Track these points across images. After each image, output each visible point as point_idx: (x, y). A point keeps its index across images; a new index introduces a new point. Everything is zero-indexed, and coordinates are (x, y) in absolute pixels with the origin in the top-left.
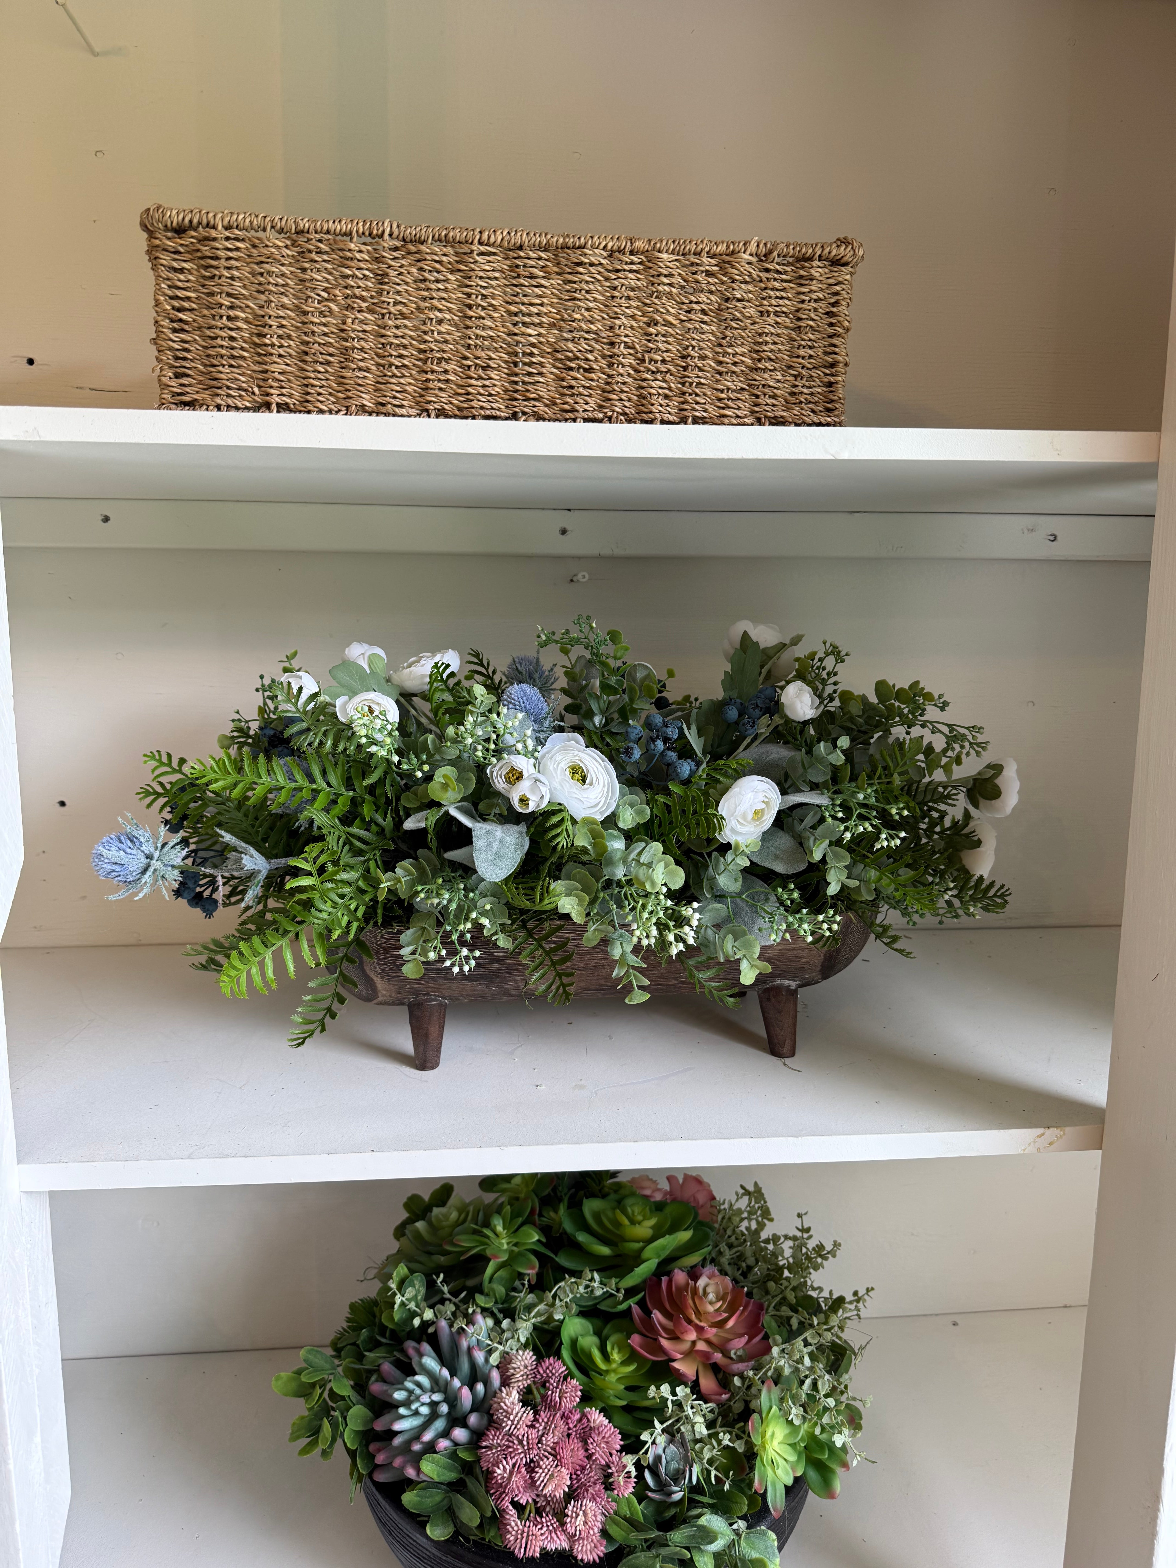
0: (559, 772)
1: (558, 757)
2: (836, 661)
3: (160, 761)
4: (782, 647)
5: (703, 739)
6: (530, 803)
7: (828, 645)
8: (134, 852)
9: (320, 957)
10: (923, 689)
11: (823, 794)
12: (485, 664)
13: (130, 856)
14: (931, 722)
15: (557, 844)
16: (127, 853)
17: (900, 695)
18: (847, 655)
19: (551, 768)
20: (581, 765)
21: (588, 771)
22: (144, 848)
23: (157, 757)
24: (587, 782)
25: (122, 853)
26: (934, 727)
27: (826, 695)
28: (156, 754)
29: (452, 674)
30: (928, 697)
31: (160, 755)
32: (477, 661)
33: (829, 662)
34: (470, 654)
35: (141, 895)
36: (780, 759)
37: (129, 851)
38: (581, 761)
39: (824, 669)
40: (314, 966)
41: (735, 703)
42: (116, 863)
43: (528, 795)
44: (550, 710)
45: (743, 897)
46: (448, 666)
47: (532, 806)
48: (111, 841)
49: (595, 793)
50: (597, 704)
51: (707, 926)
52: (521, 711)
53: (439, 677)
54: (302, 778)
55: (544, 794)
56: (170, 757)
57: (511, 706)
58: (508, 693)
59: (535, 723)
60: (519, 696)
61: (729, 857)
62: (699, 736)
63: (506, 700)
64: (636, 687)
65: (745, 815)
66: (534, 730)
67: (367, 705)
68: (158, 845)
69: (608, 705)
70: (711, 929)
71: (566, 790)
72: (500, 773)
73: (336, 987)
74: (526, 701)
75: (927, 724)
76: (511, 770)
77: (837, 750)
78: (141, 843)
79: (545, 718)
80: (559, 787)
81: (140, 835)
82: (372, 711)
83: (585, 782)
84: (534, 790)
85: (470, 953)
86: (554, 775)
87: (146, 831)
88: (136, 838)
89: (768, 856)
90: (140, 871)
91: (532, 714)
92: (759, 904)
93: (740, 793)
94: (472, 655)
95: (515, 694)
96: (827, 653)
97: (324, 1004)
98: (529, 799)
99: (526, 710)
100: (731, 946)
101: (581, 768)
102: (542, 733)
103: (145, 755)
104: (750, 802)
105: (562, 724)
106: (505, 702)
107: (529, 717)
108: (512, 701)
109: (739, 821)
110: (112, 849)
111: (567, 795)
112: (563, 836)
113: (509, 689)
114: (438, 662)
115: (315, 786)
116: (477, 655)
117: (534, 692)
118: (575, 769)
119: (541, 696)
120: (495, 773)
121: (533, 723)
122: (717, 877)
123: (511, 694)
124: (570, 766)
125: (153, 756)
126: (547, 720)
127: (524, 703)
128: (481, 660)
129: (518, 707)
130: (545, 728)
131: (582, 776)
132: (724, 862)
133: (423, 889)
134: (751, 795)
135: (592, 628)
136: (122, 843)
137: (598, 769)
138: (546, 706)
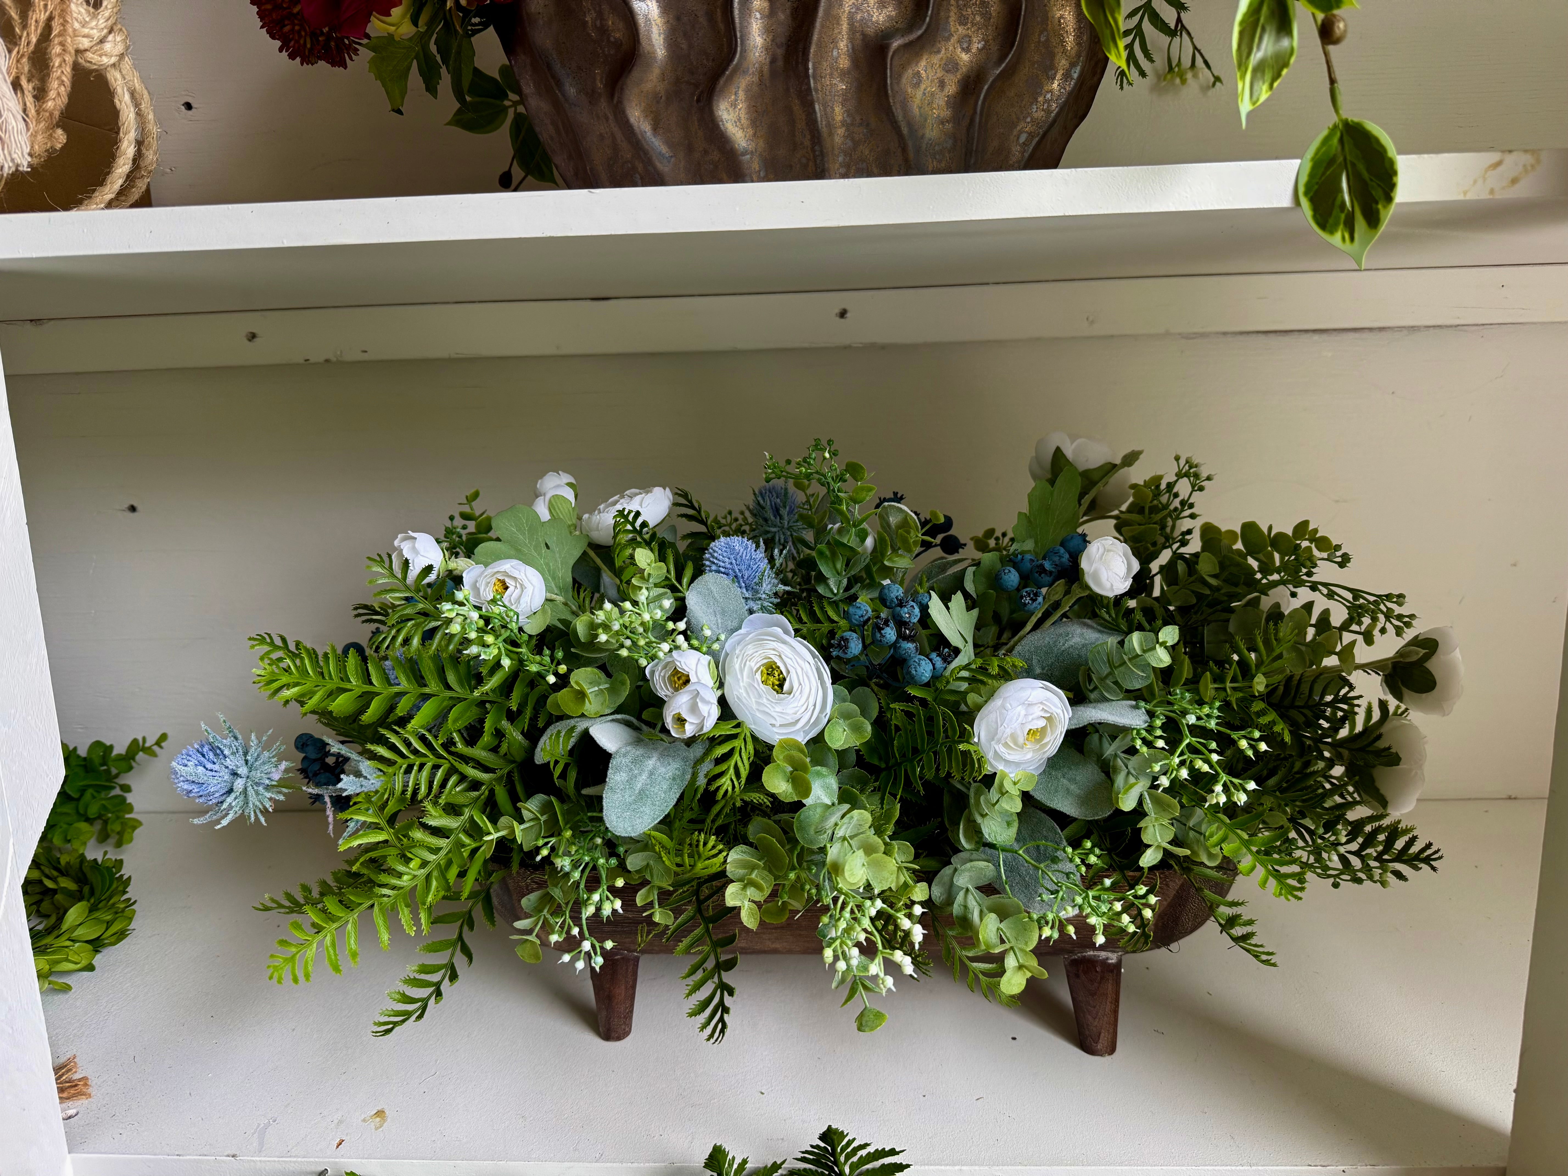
0: (745, 675)
1: (751, 650)
2: (1193, 487)
3: (272, 643)
4: (1111, 468)
5: (975, 612)
6: (687, 726)
7: (1182, 462)
8: (216, 767)
9: (423, 921)
10: (1316, 531)
11: (1137, 707)
12: (696, 505)
13: (211, 773)
14: (1325, 585)
15: (718, 789)
16: (207, 769)
17: (1278, 541)
18: (1209, 478)
19: (737, 666)
20: (779, 664)
21: (788, 672)
22: (228, 762)
23: (268, 640)
24: (786, 687)
25: (201, 769)
26: (1329, 590)
27: (1177, 533)
28: (266, 636)
29: (644, 524)
30: (1323, 543)
31: (271, 638)
32: (686, 502)
33: (1183, 487)
34: (676, 494)
35: (225, 822)
36: (1084, 646)
37: (209, 766)
38: (780, 656)
39: (1176, 495)
40: (413, 934)
41: (1022, 559)
42: (193, 782)
43: (684, 715)
44: (772, 568)
45: (1021, 852)
46: (638, 514)
47: (689, 730)
48: (191, 753)
49: (795, 705)
50: (828, 565)
51: (967, 890)
52: (727, 574)
53: (629, 527)
54: (408, 680)
55: (706, 715)
56: (284, 640)
57: (714, 567)
58: (711, 551)
59: (747, 590)
60: (725, 554)
61: (994, 795)
62: (969, 609)
63: (708, 560)
64: (887, 538)
65: (1014, 737)
66: (746, 598)
67: (499, 580)
68: (249, 758)
69: (847, 565)
70: (973, 894)
71: (753, 700)
72: (662, 674)
73: (453, 955)
74: (734, 561)
75: (1320, 586)
76: (676, 672)
77: (1157, 646)
78: (225, 757)
79: (760, 584)
80: (745, 695)
81: (225, 746)
82: (506, 588)
83: (782, 689)
84: (694, 709)
85: (597, 945)
86: (739, 676)
87: (236, 738)
88: (220, 749)
89: (1056, 791)
90: (224, 791)
91: (743, 577)
92: (1042, 866)
93: (1003, 707)
94: (680, 495)
95: (720, 552)
96: (1179, 475)
97: (435, 978)
98: (685, 720)
99: (735, 572)
100: (995, 930)
101: (779, 667)
102: (759, 602)
103: (250, 639)
104: (1020, 719)
105: (788, 588)
106: (707, 563)
107: (739, 582)
108: (716, 561)
109: (1006, 745)
110: (189, 764)
111: (754, 706)
112: (728, 776)
113: (712, 544)
114: (624, 509)
115: (427, 690)
116: (685, 495)
117: (746, 548)
118: (771, 669)
119: (758, 552)
120: (657, 674)
121: (744, 590)
122: (979, 820)
123: (715, 551)
124: (763, 665)
125: (261, 640)
126: (764, 585)
127: (731, 563)
128: (690, 502)
129: (723, 570)
130: (764, 596)
131: (779, 680)
132: (988, 801)
133: (546, 844)
134: (1021, 710)
135: (825, 458)
136: (203, 756)
137: (802, 669)
138: (764, 564)
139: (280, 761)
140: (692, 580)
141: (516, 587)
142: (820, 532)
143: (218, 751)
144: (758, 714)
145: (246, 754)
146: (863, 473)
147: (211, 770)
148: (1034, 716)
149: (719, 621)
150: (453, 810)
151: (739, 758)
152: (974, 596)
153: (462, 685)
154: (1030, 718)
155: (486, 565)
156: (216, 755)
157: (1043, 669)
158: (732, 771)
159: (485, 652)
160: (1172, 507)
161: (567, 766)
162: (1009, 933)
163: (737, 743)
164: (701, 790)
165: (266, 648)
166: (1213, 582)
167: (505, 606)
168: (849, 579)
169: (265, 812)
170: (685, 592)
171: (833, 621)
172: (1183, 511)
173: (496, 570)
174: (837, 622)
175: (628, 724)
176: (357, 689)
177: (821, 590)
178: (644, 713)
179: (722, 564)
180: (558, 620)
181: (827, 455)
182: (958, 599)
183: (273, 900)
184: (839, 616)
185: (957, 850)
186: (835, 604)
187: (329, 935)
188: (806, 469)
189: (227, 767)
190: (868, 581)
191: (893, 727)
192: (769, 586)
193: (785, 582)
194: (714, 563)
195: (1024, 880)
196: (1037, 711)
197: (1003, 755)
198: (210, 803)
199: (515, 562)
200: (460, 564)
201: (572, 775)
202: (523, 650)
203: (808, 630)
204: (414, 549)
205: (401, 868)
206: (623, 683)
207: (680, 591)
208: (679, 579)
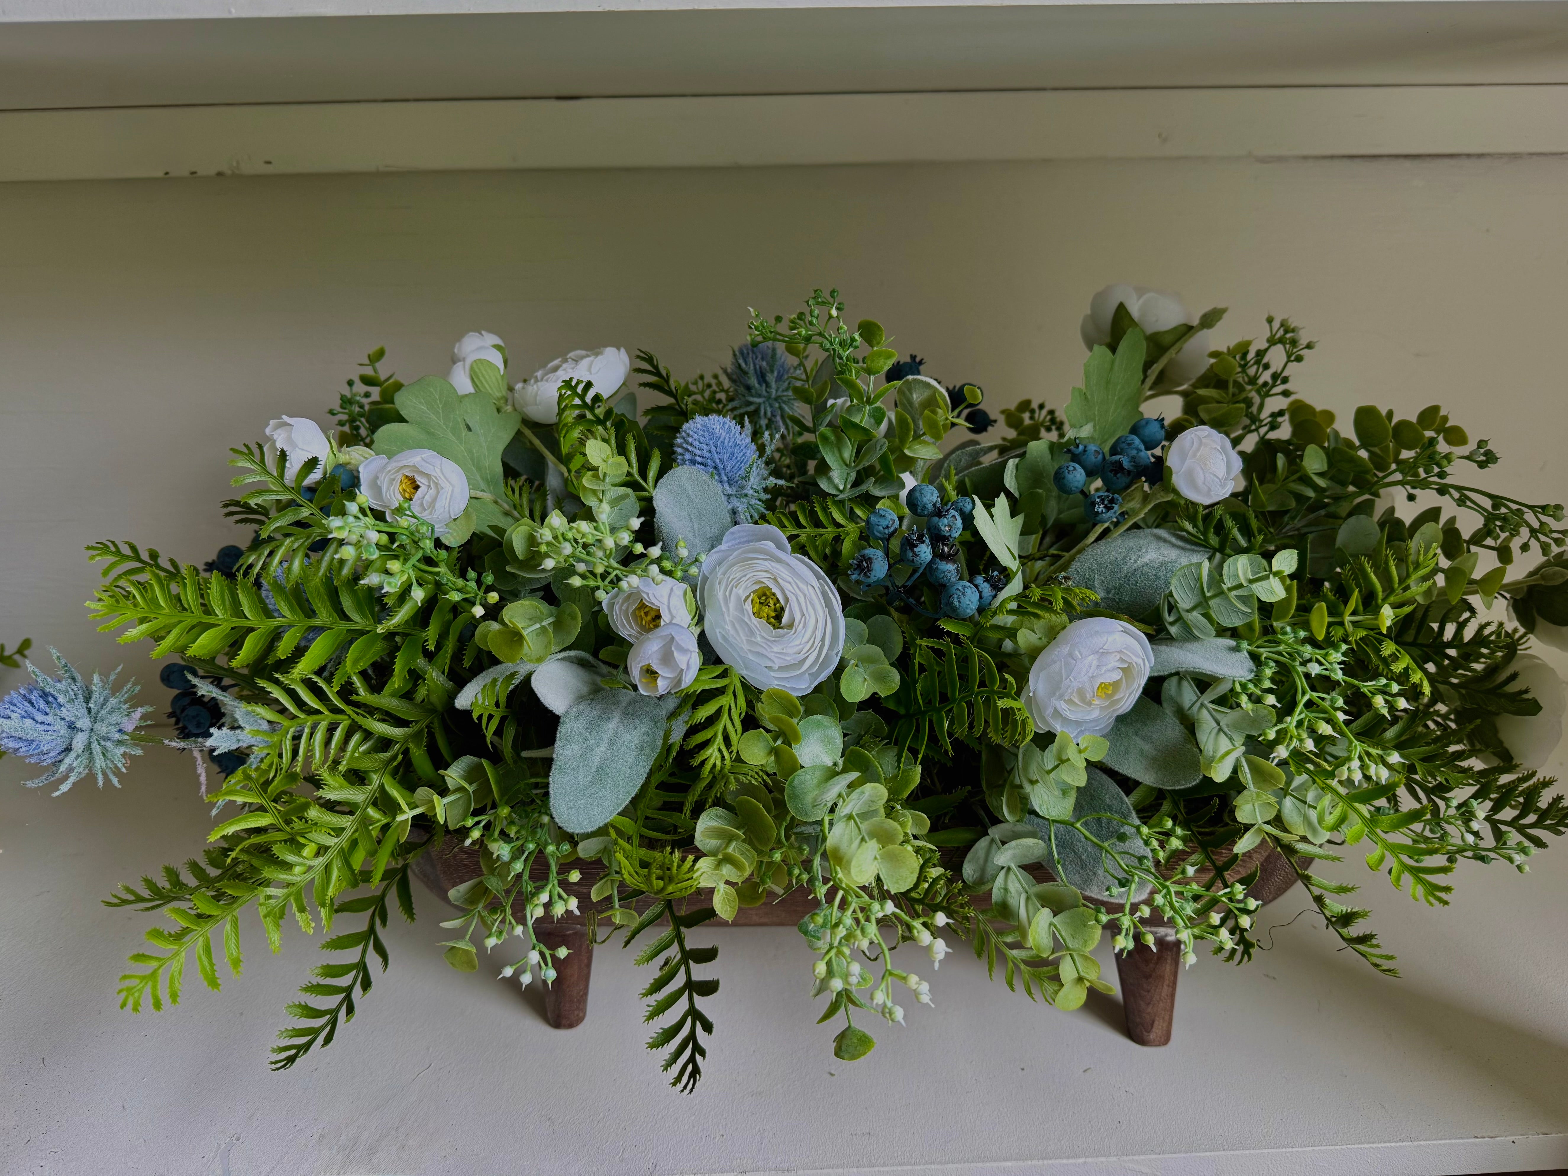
0: (732, 605)
1: (736, 573)
2: (1289, 356)
3: (118, 552)
4: (1187, 330)
6: (660, 682)
7: (1276, 325)
8: (49, 719)
9: (323, 916)
10: (1445, 418)
11: (1237, 649)
12: (664, 373)
13: (42, 727)
14: (1458, 488)
15: (703, 763)
16: (37, 722)
17: (1401, 431)
18: (1309, 346)
19: (720, 595)
20: (776, 590)
21: (787, 601)
22: (64, 712)
24: (785, 619)
25: (28, 722)
26: (1462, 494)
27: (1265, 415)
29: (597, 398)
30: (1457, 438)
32: (650, 368)
33: (1277, 357)
34: (638, 357)
35: (65, 787)
36: (1163, 564)
37: (40, 717)
38: (774, 581)
39: (1267, 367)
40: (311, 932)
41: (1085, 451)
42: (20, 738)
43: (655, 668)
44: (760, 456)
45: (1078, 825)
46: (589, 385)
47: (662, 685)
48: (15, 701)
49: (797, 642)
50: (833, 454)
51: (1009, 869)
52: (705, 465)
53: (577, 401)
54: (292, 609)
55: (684, 667)
56: (133, 548)
57: (688, 456)
58: (683, 434)
59: (730, 485)
60: (702, 439)
61: (1049, 758)
62: (1013, 515)
63: (680, 446)
64: (910, 420)
65: (1081, 693)
66: (729, 496)
67: (407, 477)
68: (91, 705)
69: (858, 452)
70: (1016, 876)
71: (744, 638)
72: (624, 608)
73: (364, 952)
74: (713, 449)
75: (1451, 490)
76: (642, 606)
77: (1271, 576)
78: (60, 705)
79: (746, 478)
80: (732, 632)
81: (59, 691)
82: (417, 487)
83: (780, 622)
84: (667, 658)
85: (547, 953)
86: (724, 609)
87: (74, 679)
88: (53, 696)
89: (1127, 752)
90: (62, 749)
91: (724, 469)
92: (1106, 844)
93: (1071, 655)
94: (643, 359)
95: (696, 436)
96: (1272, 341)
97: (344, 981)
98: (657, 673)
99: (715, 463)
100: (1046, 926)
101: (774, 594)
102: (744, 500)
103: (88, 548)
104: (1091, 671)
105: (781, 482)
106: (679, 450)
107: (719, 475)
108: (690, 448)
109: (1070, 702)
110: (13, 715)
111: (746, 647)
112: (715, 746)
113: (686, 426)
114: (571, 379)
115: (316, 622)
116: (649, 359)
117: (729, 431)
118: (764, 597)
119: (743, 436)
120: (617, 607)
121: (726, 486)
122: (1028, 788)
123: (688, 435)
124: (754, 592)
125: (103, 548)
126: (752, 479)
127: (710, 451)
128: (656, 367)
129: (699, 459)
130: (751, 492)
131: (775, 610)
132: (1040, 768)
133: (478, 823)
134: (1092, 660)
135: (830, 317)
136: (32, 705)
137: (805, 595)
138: (751, 452)
139: (134, 707)
140: (661, 474)
141: (429, 486)
142: (820, 410)
143: (50, 699)
144: (750, 657)
145: (87, 700)
146: (881, 335)
147: (41, 723)
148: (1109, 667)
149: (696, 526)
150: (357, 777)
151: (728, 721)
152: (1017, 495)
153: (363, 615)
154: (1104, 669)
155: (390, 455)
156: (47, 702)
157: (1108, 592)
158: (720, 738)
159: (389, 583)
160: (1261, 381)
161: (503, 720)
162: (1065, 933)
163: (725, 700)
164: (677, 748)
165: (110, 559)
166: (1321, 482)
167: (414, 517)
168: (858, 472)
169: (117, 772)
170: (651, 490)
171: (839, 525)
172: (1274, 386)
173: (401, 464)
174: (842, 526)
175: (582, 663)
176: (225, 624)
177: (824, 485)
178: (601, 652)
179: (699, 452)
180: (489, 526)
181: (834, 312)
182: (1001, 503)
183: (128, 890)
184: (847, 519)
185: (996, 821)
186: (840, 504)
187: (201, 939)
188: (806, 331)
189: (63, 719)
190: (882, 473)
191: (917, 667)
192: (757, 479)
193: (776, 473)
194: (687, 450)
195: (1080, 858)
196: (1113, 662)
197: (1064, 713)
198: (45, 764)
199: (427, 454)
200: (355, 455)
201: (510, 732)
202: (442, 569)
203: (808, 535)
204: (289, 440)
205: (291, 858)
206: (573, 618)
207: (644, 490)
208: (643, 473)
